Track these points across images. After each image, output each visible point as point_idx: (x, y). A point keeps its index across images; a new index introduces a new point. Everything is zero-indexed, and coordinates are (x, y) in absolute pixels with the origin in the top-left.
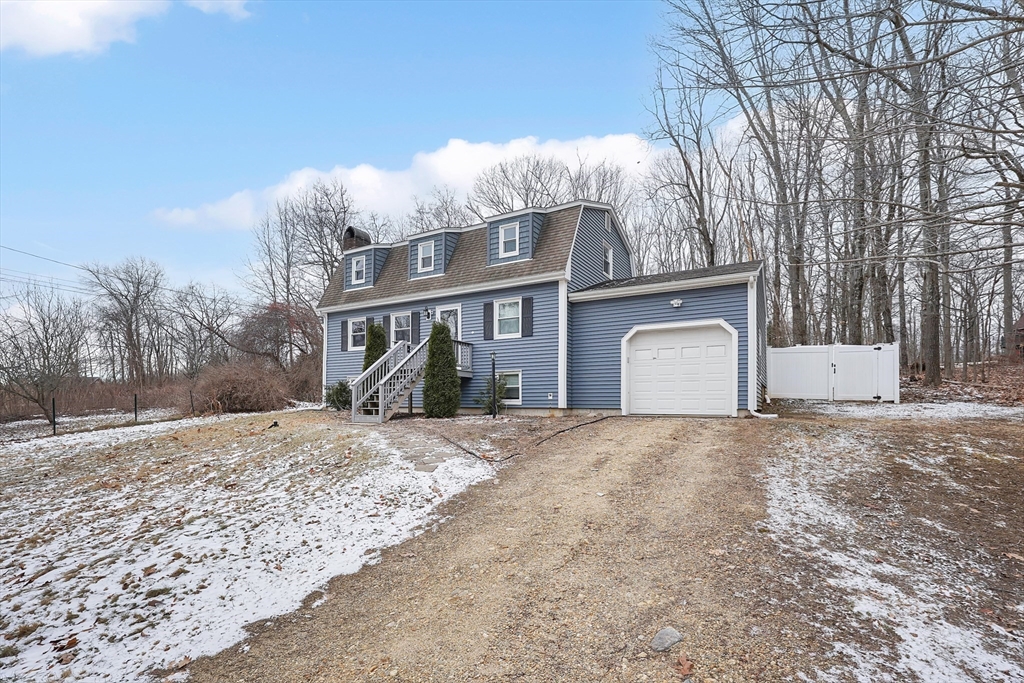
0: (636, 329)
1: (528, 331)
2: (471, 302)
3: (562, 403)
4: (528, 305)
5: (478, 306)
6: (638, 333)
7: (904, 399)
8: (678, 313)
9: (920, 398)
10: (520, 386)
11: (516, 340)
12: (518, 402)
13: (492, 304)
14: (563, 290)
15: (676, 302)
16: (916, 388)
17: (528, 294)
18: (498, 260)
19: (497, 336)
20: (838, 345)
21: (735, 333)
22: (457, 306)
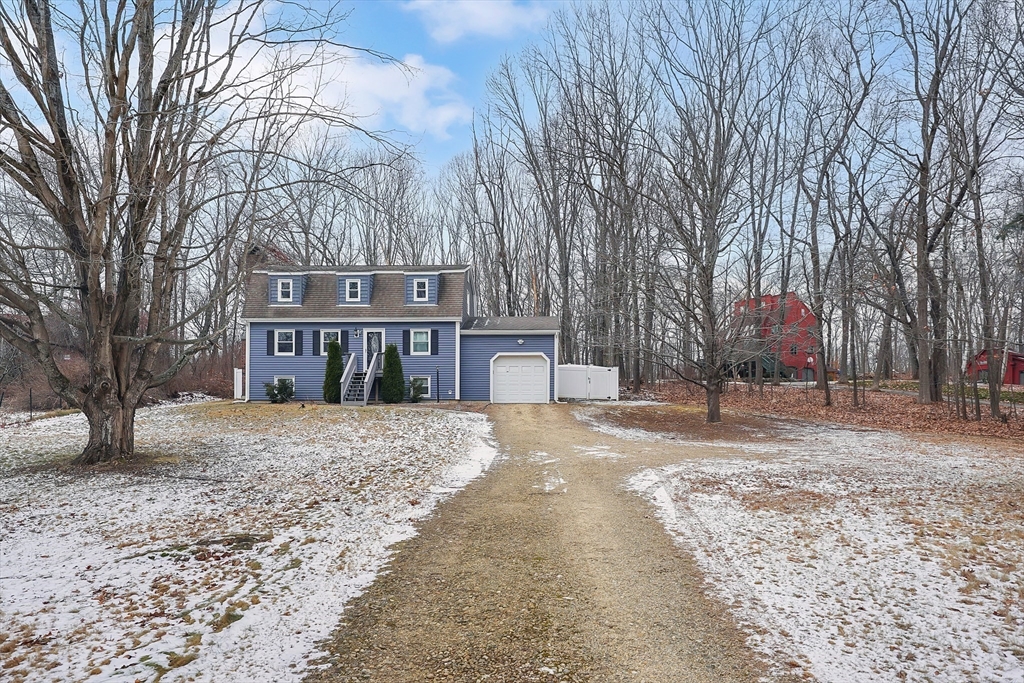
0: (499, 354)
1: (435, 351)
2: (394, 327)
3: (457, 397)
4: (435, 334)
5: (400, 331)
6: (499, 356)
7: (621, 399)
8: (521, 348)
9: (629, 399)
10: (429, 385)
11: (427, 356)
12: (429, 396)
13: (409, 331)
14: (458, 327)
15: (520, 341)
16: (628, 394)
17: (435, 328)
18: (413, 302)
19: (412, 353)
20: (592, 366)
21: (548, 360)
22: (383, 331)
